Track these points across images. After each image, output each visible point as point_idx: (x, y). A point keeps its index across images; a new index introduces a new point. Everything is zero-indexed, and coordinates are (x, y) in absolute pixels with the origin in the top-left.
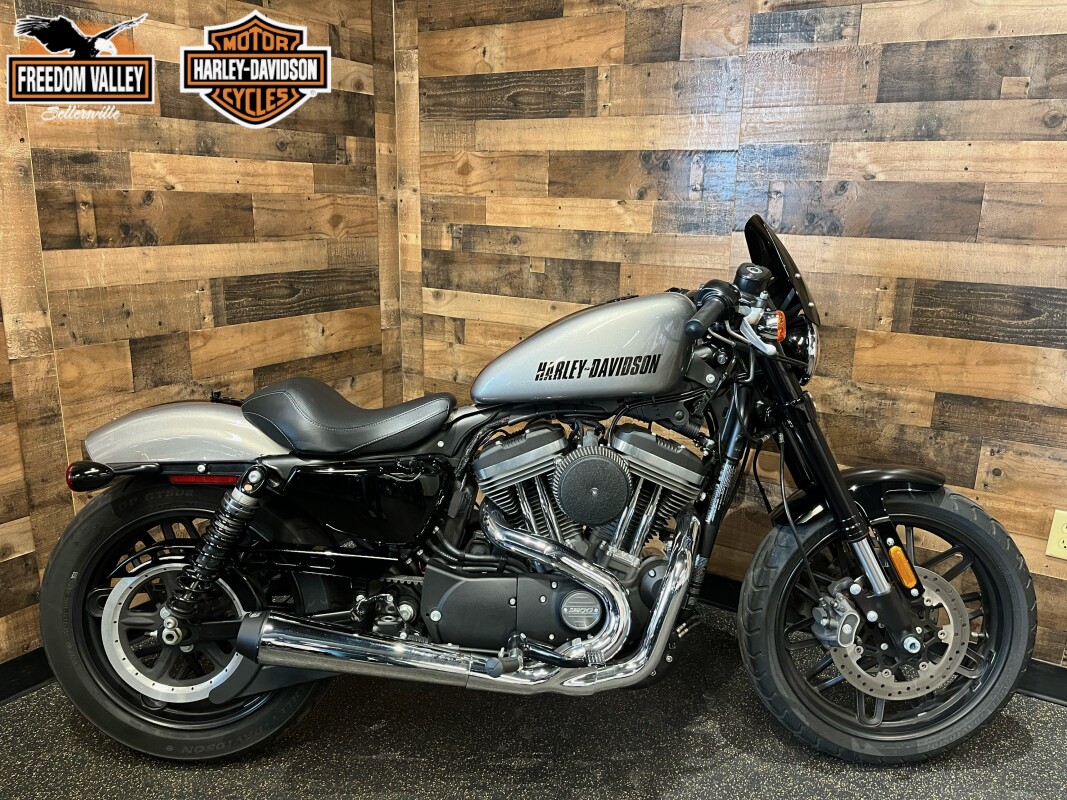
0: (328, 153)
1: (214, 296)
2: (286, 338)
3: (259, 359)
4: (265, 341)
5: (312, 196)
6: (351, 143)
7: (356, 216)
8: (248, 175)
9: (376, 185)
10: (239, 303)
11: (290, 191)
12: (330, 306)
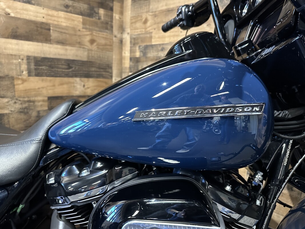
0: (90, 13)
1: (29, 63)
2: (65, 86)
3: (51, 93)
4: (54, 86)
5: (81, 30)
6: (102, 11)
7: (103, 42)
8: (49, 15)
9: (112, 31)
10: (42, 69)
11: (70, 26)
12: (88, 76)
